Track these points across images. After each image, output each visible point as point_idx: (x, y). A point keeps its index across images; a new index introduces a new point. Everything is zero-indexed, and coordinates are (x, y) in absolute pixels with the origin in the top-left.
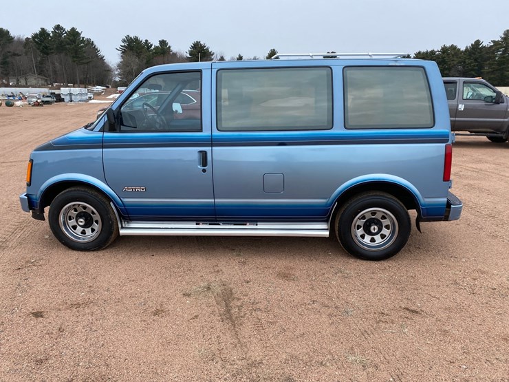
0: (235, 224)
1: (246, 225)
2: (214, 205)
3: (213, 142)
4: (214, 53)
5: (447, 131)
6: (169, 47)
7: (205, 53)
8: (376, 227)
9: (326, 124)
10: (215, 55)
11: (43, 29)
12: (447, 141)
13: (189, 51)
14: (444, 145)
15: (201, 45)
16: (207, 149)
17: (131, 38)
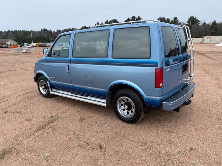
0: (81, 96)
1: (84, 96)
2: (73, 87)
3: (71, 62)
4: (200, 21)
5: (157, 60)
6: (178, 20)
7: (195, 21)
8: (127, 106)
9: (105, 56)
10: (201, 22)
11: (128, 18)
12: (157, 66)
13: (187, 21)
14: (155, 68)
15: (194, 18)
16: (69, 64)
17: (161, 18)
